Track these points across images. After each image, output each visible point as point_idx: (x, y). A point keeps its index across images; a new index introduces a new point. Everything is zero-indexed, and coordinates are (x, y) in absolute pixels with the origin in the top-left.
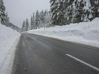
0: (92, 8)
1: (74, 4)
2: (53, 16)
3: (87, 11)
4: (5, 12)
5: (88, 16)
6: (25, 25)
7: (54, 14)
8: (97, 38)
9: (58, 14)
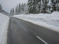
1: (42, 1)
3: (49, 6)
5: (50, 9)
6: (12, 12)
9: (32, 7)
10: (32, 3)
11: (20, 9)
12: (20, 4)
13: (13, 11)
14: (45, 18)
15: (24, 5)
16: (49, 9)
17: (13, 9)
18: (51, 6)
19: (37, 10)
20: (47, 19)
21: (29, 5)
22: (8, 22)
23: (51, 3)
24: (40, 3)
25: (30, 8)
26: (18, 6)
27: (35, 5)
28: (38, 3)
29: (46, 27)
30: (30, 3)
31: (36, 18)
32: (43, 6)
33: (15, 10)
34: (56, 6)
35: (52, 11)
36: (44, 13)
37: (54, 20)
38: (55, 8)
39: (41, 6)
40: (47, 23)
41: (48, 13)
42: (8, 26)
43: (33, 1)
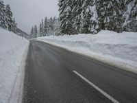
0: (99, 19)
1: (82, 14)
2: (61, 25)
4: (13, 18)
5: (95, 26)
6: (34, 31)
7: (62, 23)
9: (67, 23)
10: (67, 16)
11: (47, 27)
12: (46, 18)
13: (36, 30)
14: (86, 41)
15: (53, 21)
16: (93, 26)
18: (97, 21)
19: (75, 28)
20: (90, 43)
21: (61, 20)
22: (28, 49)
23: (97, 17)
24: (79, 16)
27: (71, 19)
28: (76, 17)
30: (63, 17)
32: (84, 21)
33: (38, 29)
34: (105, 21)
35: (98, 30)
38: (103, 24)
40: (91, 49)
41: (92, 33)
42: (26, 55)
43: (68, 14)
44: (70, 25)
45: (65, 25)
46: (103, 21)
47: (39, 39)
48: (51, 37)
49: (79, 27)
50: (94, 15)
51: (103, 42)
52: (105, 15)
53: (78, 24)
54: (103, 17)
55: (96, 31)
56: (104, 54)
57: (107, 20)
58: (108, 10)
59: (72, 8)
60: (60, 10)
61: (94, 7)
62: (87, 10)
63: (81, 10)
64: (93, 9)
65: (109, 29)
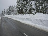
0: (36, 7)
1: (28, 5)
2: (18, 10)
3: (34, 8)
8: (37, 23)
10: (21, 6)
11: (10, 10)
12: (10, 6)
13: (5, 12)
14: (30, 18)
15: (13, 7)
16: (33, 11)
17: (5, 10)
18: (35, 8)
19: (24, 11)
20: (32, 19)
21: (17, 7)
23: (35, 6)
24: (26, 6)
25: (18, 9)
26: (9, 8)
27: (23, 7)
28: (25, 6)
29: (31, 25)
30: (19, 6)
31: (23, 18)
32: (29, 8)
34: (39, 9)
36: (30, 14)
37: (37, 20)
38: (38, 10)
39: (28, 8)
40: (32, 22)
41: (33, 14)
43: (21, 4)
44: (22, 10)
45: (19, 10)
46: (38, 8)
47: (6, 16)
48: (12, 15)
49: (26, 11)
50: (34, 5)
51: (38, 19)
52: (39, 6)
53: (26, 9)
54: (38, 7)
55: (35, 13)
56: (38, 24)
57: (40, 8)
58: (40, 3)
59: (23, 2)
60: (17, 2)
61: (34, 2)
62: (30, 3)
63: (28, 3)
64: (33, 2)
65: (41, 12)
